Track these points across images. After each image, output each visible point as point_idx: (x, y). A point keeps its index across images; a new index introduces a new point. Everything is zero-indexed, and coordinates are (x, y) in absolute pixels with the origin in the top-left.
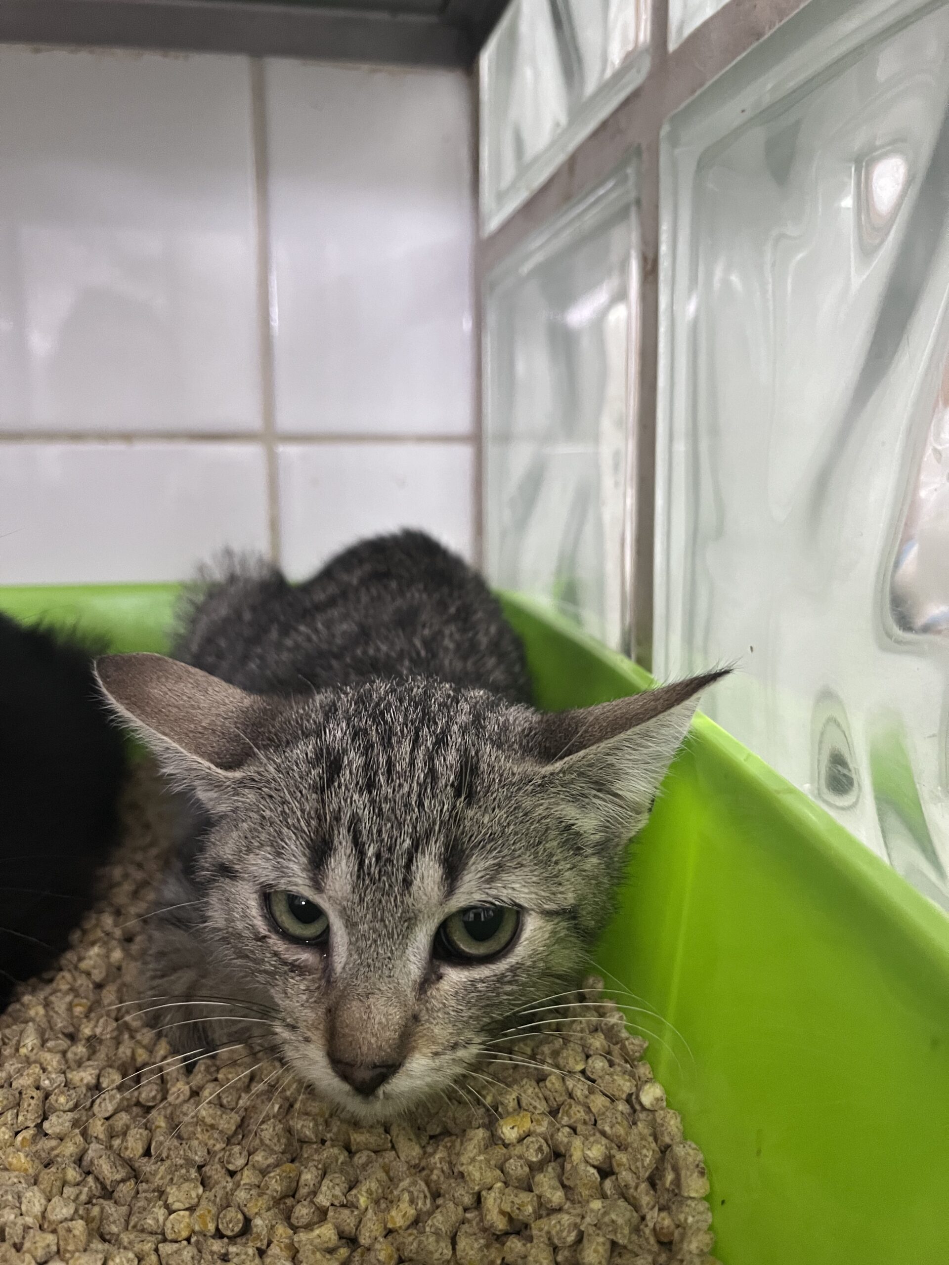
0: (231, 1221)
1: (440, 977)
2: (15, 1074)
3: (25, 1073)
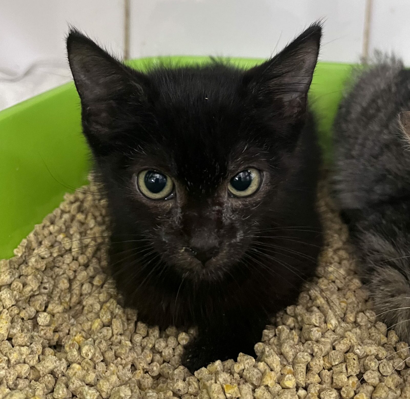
2: (335, 341)
3: (342, 342)
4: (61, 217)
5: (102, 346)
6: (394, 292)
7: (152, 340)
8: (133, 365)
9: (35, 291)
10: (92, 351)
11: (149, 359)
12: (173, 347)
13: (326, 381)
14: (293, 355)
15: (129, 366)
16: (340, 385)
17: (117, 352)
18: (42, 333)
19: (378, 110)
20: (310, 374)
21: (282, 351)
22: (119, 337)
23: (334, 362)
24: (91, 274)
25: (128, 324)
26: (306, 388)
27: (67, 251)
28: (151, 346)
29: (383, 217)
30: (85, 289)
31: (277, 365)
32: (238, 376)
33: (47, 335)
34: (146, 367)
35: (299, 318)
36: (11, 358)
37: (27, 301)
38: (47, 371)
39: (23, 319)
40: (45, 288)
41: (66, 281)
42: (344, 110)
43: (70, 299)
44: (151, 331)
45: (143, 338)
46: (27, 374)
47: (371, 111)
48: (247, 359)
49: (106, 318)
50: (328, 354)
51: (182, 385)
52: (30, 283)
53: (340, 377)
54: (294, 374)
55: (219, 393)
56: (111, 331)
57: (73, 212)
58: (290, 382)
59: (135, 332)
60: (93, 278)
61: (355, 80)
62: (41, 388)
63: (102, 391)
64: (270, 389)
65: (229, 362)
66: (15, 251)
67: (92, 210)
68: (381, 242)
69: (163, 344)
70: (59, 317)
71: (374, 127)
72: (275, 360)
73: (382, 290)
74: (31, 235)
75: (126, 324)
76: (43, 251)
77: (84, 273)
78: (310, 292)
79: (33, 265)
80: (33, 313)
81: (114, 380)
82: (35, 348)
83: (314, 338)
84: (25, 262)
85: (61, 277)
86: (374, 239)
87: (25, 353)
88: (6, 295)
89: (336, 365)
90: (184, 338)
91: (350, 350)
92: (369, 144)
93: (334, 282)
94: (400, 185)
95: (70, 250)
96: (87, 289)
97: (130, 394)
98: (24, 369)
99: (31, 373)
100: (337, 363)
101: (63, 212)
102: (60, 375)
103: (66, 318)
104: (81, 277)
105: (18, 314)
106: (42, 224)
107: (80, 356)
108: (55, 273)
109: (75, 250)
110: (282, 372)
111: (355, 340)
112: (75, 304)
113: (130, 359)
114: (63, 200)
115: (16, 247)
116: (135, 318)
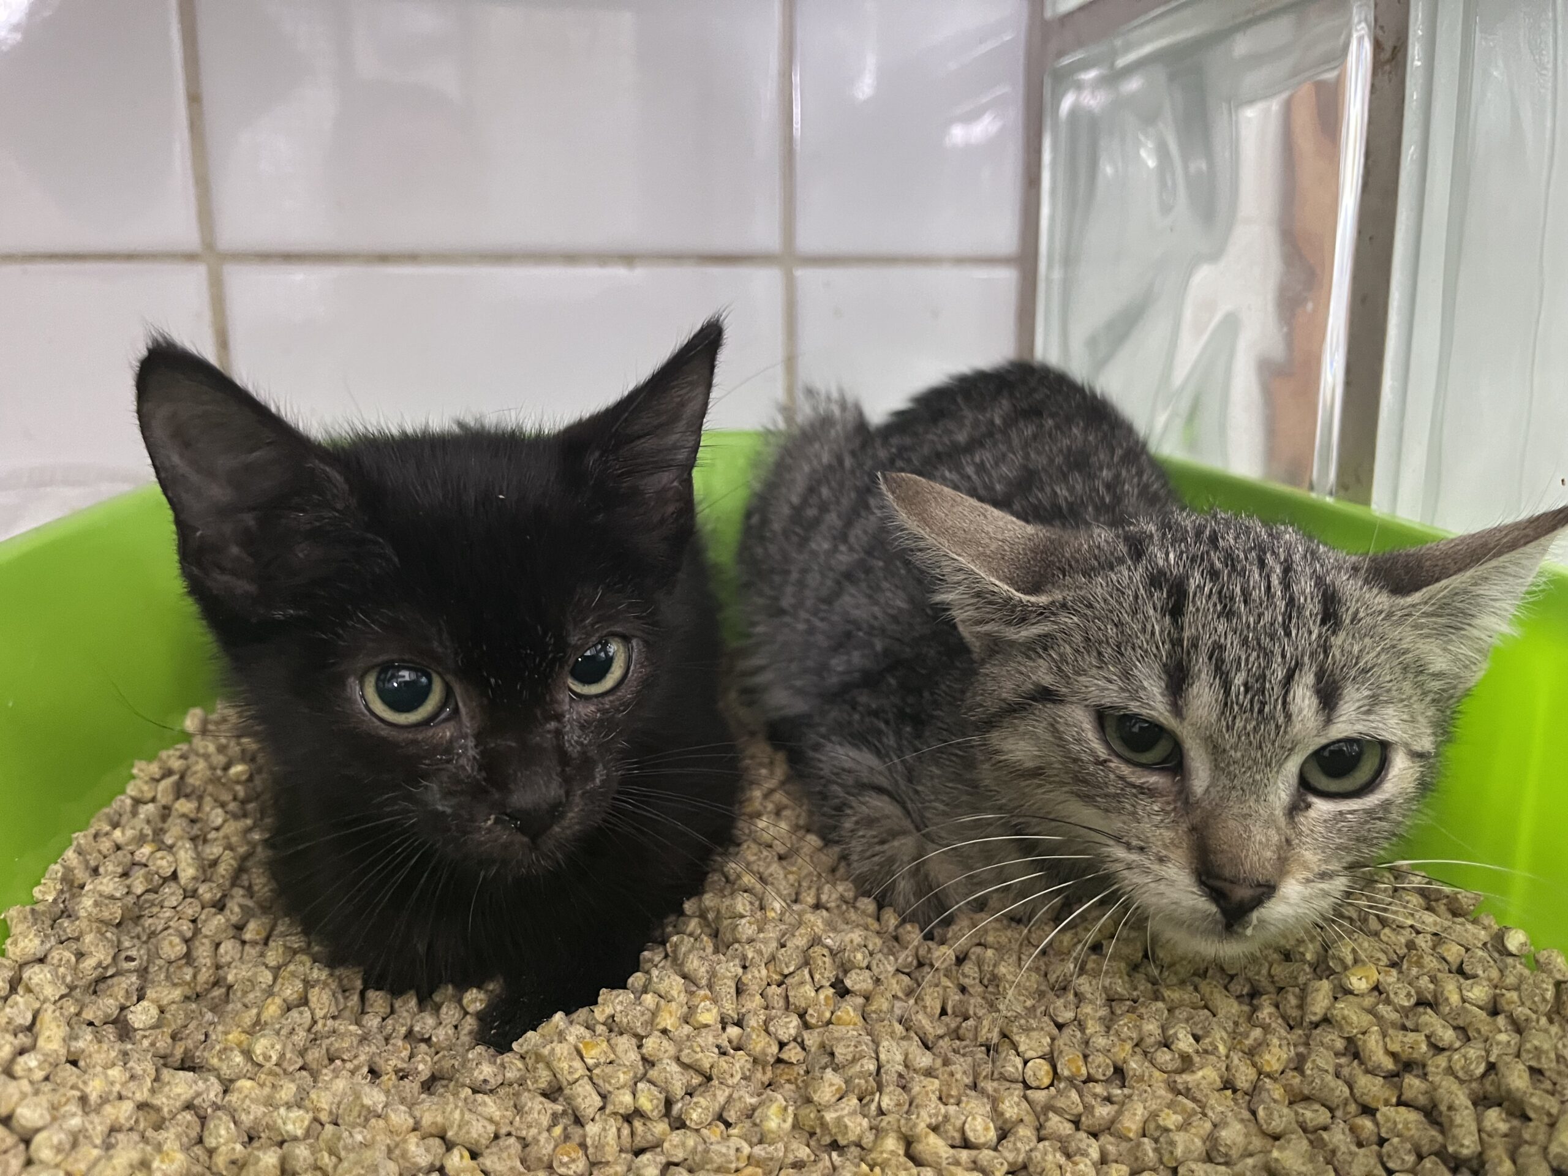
0: (1099, 1066)
1: (1309, 806)
2: (783, 935)
3: (797, 934)
4: (134, 813)
5: (295, 1038)
6: (884, 835)
7: (404, 1018)
8: (372, 1071)
9: (106, 968)
10: (278, 1047)
11: (405, 1054)
12: (454, 1023)
13: (776, 1005)
14: (708, 972)
15: (365, 1070)
16: (803, 1005)
17: (332, 1049)
18: (146, 1043)
19: (824, 508)
20: (744, 998)
21: (686, 970)
22: (330, 1022)
23: (787, 967)
24: (234, 919)
25: (346, 998)
26: (739, 1024)
27: (165, 880)
28: (403, 1030)
29: (854, 708)
30: (226, 953)
31: (679, 993)
32: (604, 1028)
33: (158, 1045)
34: (401, 1065)
35: (711, 916)
36: (88, 1090)
37: (91, 991)
38: (178, 1104)
39: (91, 1024)
40: (129, 959)
41: (177, 940)
42: (755, 520)
43: (195, 976)
44: (398, 1004)
45: (384, 1019)
46: (132, 1122)
47: (811, 512)
48: (618, 996)
49: (291, 990)
50: (773, 958)
51: (490, 1070)
52: (93, 949)
53: (802, 990)
54: (715, 1001)
55: (572, 1060)
56: (308, 1014)
57: (163, 800)
58: (708, 1015)
59: (363, 1012)
60: (239, 928)
61: (770, 455)
62: (173, 1137)
63: (319, 1110)
64: (671, 1035)
65: (582, 1013)
66: (37, 892)
67: (210, 788)
68: (853, 753)
69: (430, 1021)
70: (178, 1009)
71: (821, 544)
72: (673, 984)
73: (863, 836)
74: (70, 854)
75: (340, 996)
76: (108, 884)
77: (220, 919)
78: (726, 869)
79: (90, 915)
80: (114, 1008)
81: (341, 1086)
82: (138, 1070)
83: (744, 938)
84: (67, 913)
85: (160, 936)
86: (840, 750)
87: (118, 1079)
88: (41, 976)
89: (791, 974)
90: (475, 1000)
91: (815, 941)
92: (813, 579)
93: (771, 846)
94: (879, 646)
95: (174, 876)
96: (231, 952)
97: (384, 1099)
98: (124, 1111)
99: (142, 1119)
100: (792, 969)
101: (137, 802)
102: (209, 1110)
103: (193, 1011)
104: (213, 928)
105: (78, 1014)
106: (92, 831)
107: (249, 1064)
108: (144, 929)
109: (187, 873)
110: (691, 1004)
111: (821, 927)
112: (206, 986)
113: (363, 1058)
114: (133, 777)
115: (38, 883)
116: (359, 984)
